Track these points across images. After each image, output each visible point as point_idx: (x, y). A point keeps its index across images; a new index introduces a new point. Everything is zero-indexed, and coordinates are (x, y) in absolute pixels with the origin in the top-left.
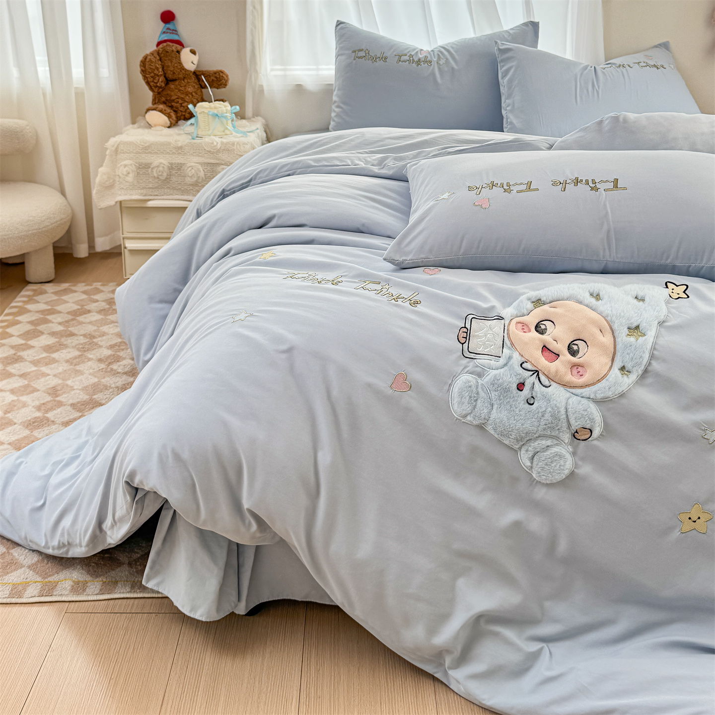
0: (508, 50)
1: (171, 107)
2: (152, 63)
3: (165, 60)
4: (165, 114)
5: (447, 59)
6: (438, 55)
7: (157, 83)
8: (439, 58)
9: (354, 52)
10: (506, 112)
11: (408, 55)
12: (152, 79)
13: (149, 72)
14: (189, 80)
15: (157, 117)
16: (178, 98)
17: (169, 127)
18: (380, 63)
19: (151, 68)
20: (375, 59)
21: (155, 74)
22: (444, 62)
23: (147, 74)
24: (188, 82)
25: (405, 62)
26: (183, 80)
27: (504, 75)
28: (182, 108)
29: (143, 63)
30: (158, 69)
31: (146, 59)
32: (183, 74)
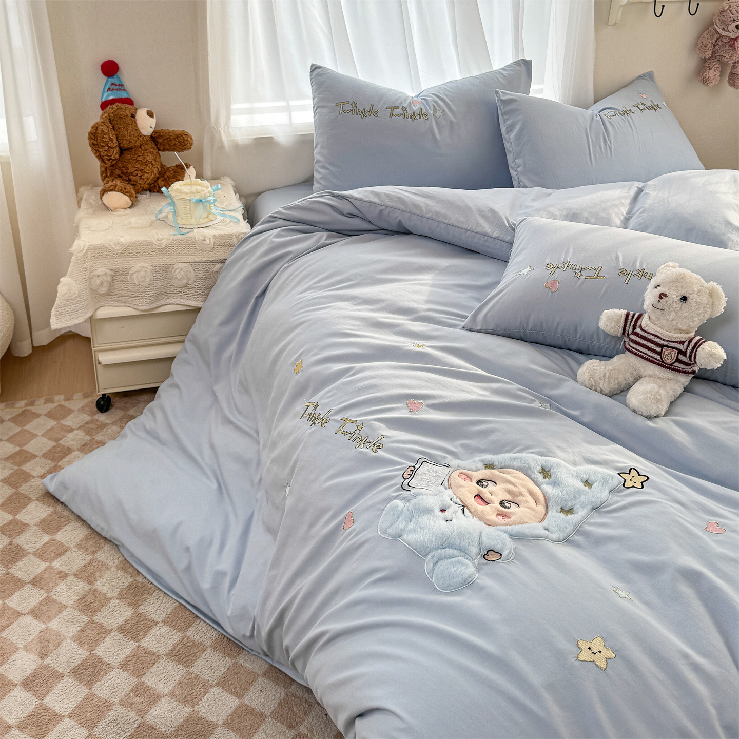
0: (511, 101)
4: (125, 193)
5: (444, 111)
6: (434, 106)
8: (435, 110)
9: (338, 104)
10: (516, 173)
11: (401, 107)
15: (117, 198)
16: (136, 170)
17: (130, 207)
18: (370, 119)
20: (363, 113)
22: (441, 115)
23: (99, 148)
25: (399, 116)
26: (140, 147)
27: (509, 130)
32: (140, 141)
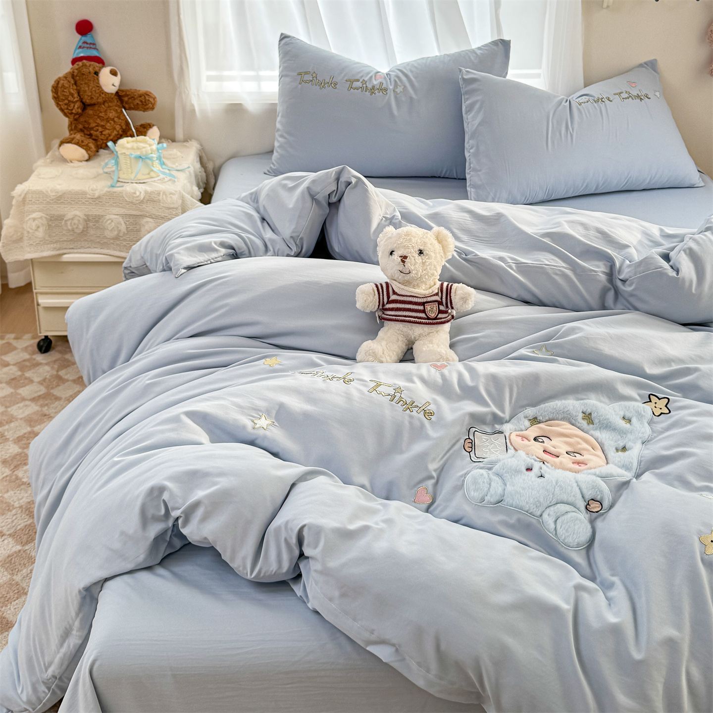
0: (473, 80)
1: (91, 135)
2: (65, 89)
3: (81, 84)
4: (82, 146)
5: (405, 87)
6: (395, 81)
7: (72, 110)
8: (396, 84)
9: (300, 74)
10: (469, 154)
11: (361, 80)
12: (66, 106)
13: (62, 99)
14: (110, 104)
15: (73, 151)
17: (87, 161)
18: (328, 90)
19: (64, 95)
20: (322, 84)
21: (69, 101)
22: (402, 90)
23: (60, 102)
24: (109, 107)
25: (358, 89)
26: (104, 104)
27: (468, 110)
28: (103, 136)
29: (56, 89)
30: (72, 95)
31: (58, 84)
32: (103, 98)
